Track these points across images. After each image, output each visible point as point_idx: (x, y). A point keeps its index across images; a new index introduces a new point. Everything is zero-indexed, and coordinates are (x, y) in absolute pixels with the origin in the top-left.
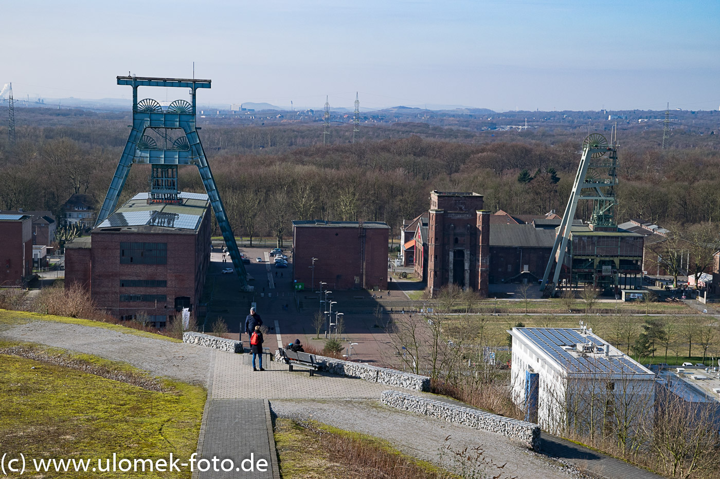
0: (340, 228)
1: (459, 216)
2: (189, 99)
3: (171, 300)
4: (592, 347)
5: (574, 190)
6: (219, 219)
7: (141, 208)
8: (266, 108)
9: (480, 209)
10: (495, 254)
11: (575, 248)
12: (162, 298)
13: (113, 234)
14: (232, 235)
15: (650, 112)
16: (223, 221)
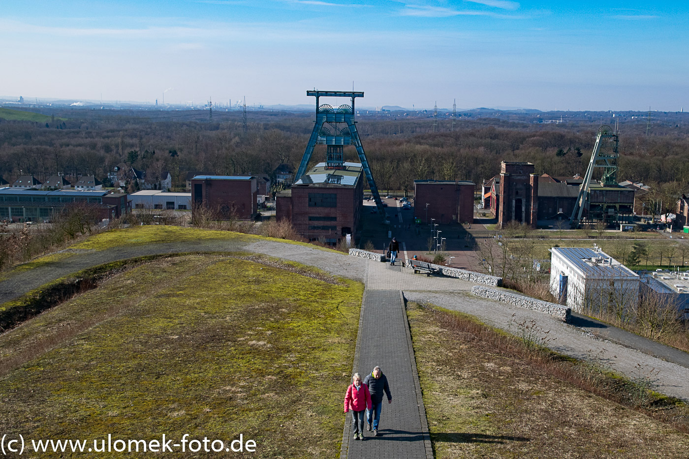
0: (444, 185)
1: (519, 178)
2: (350, 104)
3: (339, 229)
4: (601, 260)
5: (592, 161)
6: (369, 179)
7: (321, 172)
8: (398, 109)
9: (532, 173)
10: (542, 201)
11: (592, 198)
12: (334, 228)
13: (304, 188)
14: (377, 189)
15: (639, 112)
16: (371, 180)
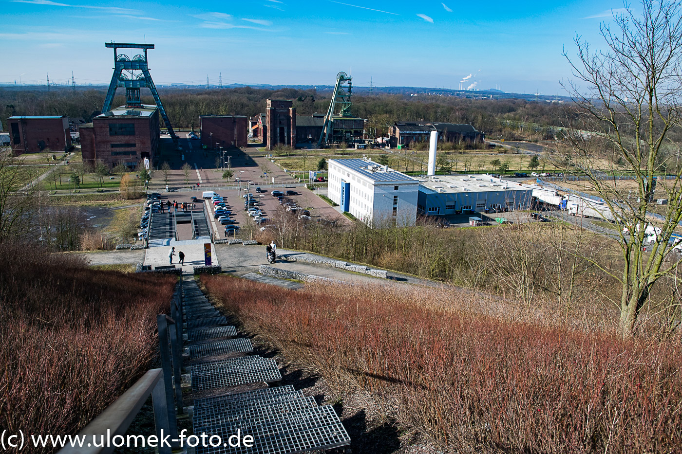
0: (223, 118)
1: (281, 111)
2: (143, 54)
3: (138, 153)
4: (377, 167)
5: (333, 98)
6: (163, 115)
9: (291, 107)
10: (298, 129)
11: (334, 125)
12: (134, 153)
13: (104, 119)
